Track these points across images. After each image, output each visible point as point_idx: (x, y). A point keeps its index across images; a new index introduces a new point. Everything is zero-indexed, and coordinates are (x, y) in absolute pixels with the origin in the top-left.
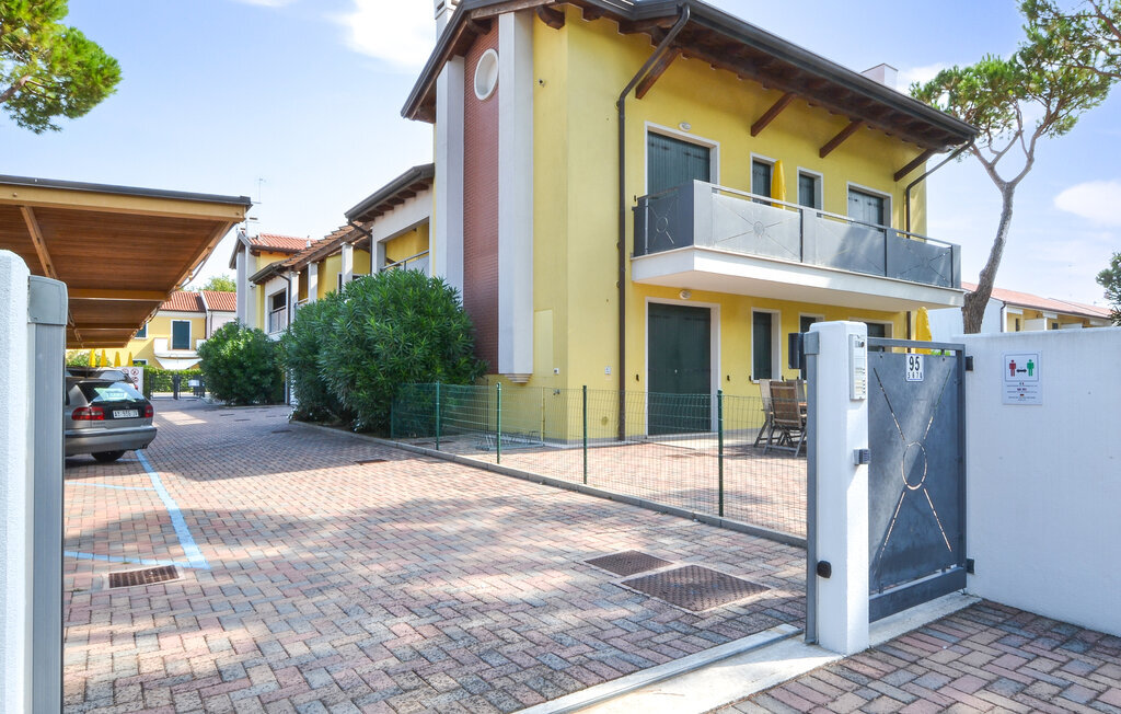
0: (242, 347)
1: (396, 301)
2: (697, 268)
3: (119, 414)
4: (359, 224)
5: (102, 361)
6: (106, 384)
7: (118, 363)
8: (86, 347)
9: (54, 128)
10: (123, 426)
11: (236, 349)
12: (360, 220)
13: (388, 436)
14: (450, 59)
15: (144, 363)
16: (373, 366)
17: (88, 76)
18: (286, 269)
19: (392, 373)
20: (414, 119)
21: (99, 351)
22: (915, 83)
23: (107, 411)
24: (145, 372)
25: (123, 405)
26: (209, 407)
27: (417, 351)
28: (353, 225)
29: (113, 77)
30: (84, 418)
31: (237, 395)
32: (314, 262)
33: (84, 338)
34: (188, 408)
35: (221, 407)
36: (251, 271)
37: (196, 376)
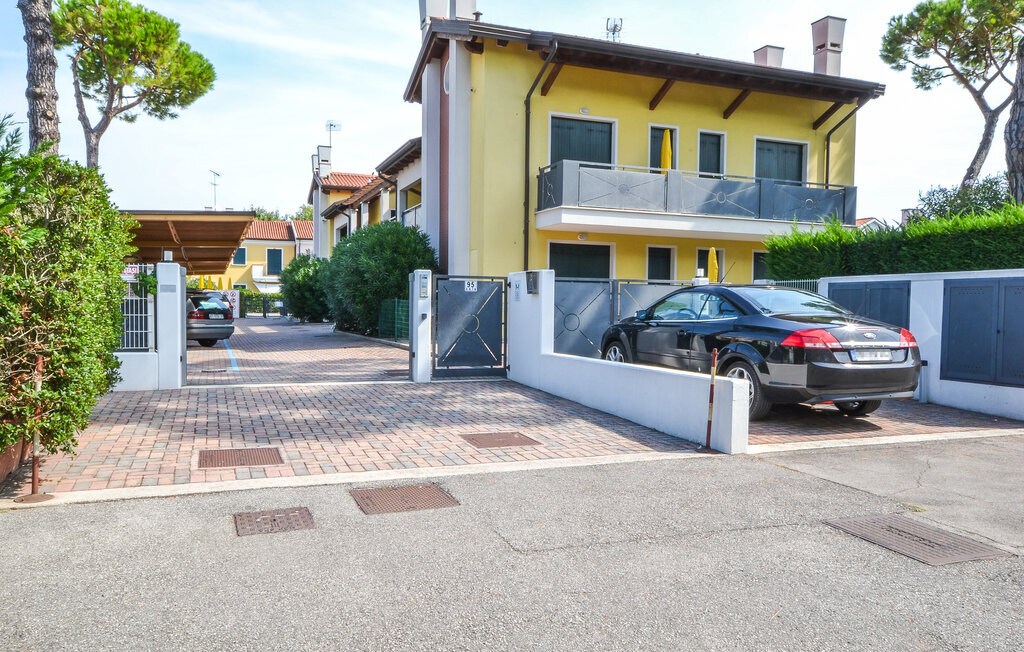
0: (311, 274)
1: (381, 245)
2: (563, 221)
3: (212, 316)
4: (387, 177)
5: (208, 283)
6: (206, 299)
7: (220, 287)
8: (196, 274)
9: (173, 116)
10: (215, 323)
11: (307, 275)
12: (387, 173)
13: (377, 336)
14: (429, 62)
15: (244, 287)
16: (365, 289)
17: (193, 80)
18: (347, 207)
19: (376, 293)
20: (412, 102)
21: (206, 277)
22: (897, 16)
23: (205, 314)
24: (241, 295)
25: (215, 311)
26: (290, 324)
27: (391, 278)
28: (383, 178)
29: (209, 78)
30: (194, 318)
31: (308, 313)
32: (365, 202)
33: (195, 267)
34: (274, 324)
35: (297, 324)
36: (323, 208)
37: (279, 299)
